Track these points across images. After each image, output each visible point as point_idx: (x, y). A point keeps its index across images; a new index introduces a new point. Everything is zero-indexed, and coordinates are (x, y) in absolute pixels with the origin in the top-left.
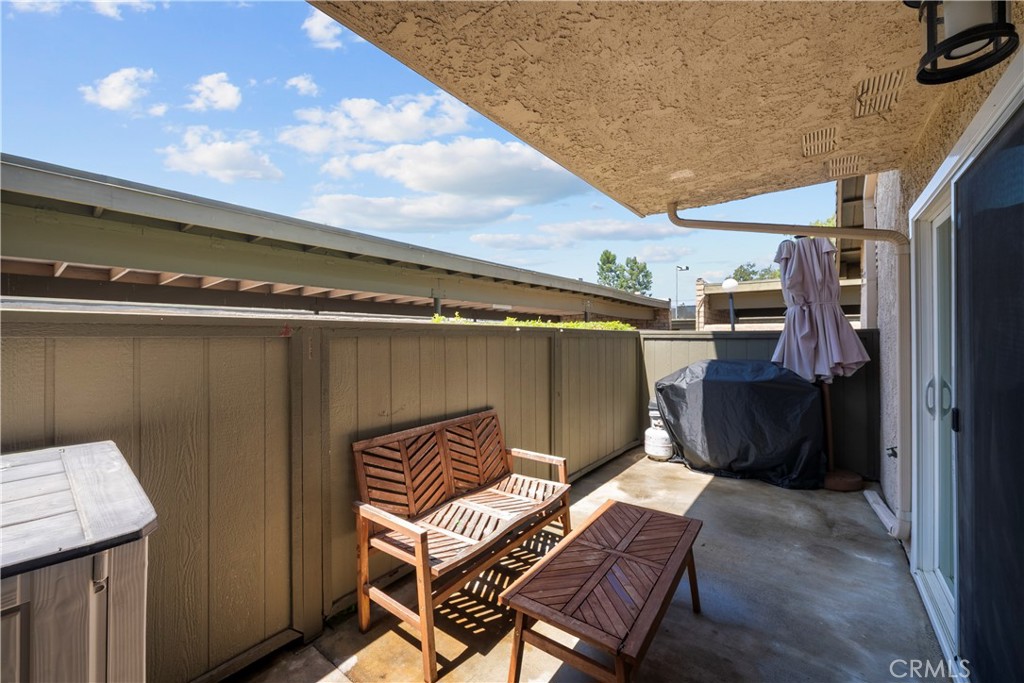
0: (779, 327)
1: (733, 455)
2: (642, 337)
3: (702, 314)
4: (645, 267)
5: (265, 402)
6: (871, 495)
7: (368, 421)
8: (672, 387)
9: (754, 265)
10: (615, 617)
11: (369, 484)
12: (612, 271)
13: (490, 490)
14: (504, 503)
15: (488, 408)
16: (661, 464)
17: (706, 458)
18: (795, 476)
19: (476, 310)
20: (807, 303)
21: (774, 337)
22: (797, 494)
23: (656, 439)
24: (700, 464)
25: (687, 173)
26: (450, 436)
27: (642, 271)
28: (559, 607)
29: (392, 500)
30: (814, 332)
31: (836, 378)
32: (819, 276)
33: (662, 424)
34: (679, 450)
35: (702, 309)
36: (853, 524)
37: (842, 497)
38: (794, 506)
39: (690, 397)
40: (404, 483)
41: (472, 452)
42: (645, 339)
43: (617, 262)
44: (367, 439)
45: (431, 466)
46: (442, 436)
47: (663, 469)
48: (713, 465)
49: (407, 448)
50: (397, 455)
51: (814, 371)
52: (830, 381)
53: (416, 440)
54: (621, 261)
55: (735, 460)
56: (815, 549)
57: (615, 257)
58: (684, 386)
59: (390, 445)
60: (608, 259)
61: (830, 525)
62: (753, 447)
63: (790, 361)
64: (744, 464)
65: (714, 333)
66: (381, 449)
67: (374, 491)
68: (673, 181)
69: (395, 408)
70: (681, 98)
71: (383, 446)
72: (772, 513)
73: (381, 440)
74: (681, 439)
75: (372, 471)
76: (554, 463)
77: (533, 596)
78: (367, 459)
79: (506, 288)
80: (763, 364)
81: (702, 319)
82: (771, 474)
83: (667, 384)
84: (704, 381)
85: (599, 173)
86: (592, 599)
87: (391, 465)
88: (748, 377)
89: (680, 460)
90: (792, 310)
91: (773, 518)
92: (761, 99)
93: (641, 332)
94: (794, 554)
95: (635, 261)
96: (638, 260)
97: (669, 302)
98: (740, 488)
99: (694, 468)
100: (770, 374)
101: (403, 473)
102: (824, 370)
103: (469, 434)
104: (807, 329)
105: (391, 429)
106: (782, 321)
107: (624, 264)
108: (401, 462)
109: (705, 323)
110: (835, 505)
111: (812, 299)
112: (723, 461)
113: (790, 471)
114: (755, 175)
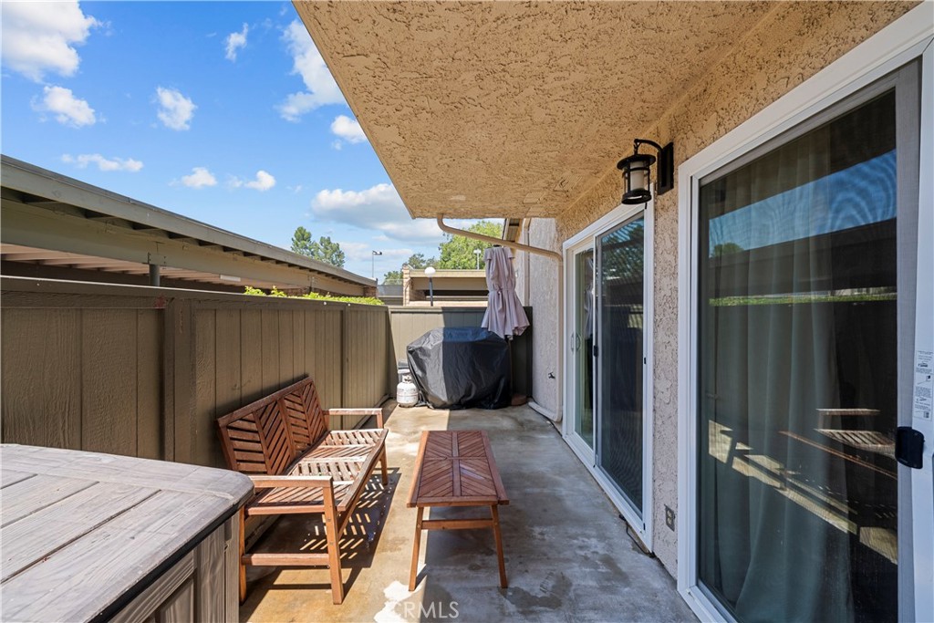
0: (484, 304)
1: (462, 393)
2: (390, 311)
3: (408, 293)
4: (338, 248)
5: (137, 384)
6: (531, 404)
7: (226, 395)
8: (421, 349)
9: (422, 256)
10: (484, 488)
11: (237, 458)
12: (306, 248)
13: (320, 447)
14: (345, 452)
15: (305, 376)
16: (411, 409)
17: (444, 398)
18: (496, 401)
19: (170, 279)
20: (501, 290)
21: (482, 310)
22: (499, 412)
23: (406, 390)
24: (440, 404)
25: (462, 198)
26: (287, 403)
27: (334, 251)
28: (451, 494)
29: (255, 470)
30: (504, 309)
31: (514, 336)
32: (507, 273)
33: (410, 378)
34: (424, 397)
35: (408, 289)
36: (530, 421)
37: (520, 408)
38: (500, 419)
39: (433, 355)
40: (261, 452)
41: (303, 416)
42: (392, 312)
43: (312, 239)
44: (227, 413)
45: (278, 433)
46: (283, 403)
47: (413, 412)
48: (449, 403)
49: (260, 418)
50: (254, 427)
51: (504, 332)
52: (512, 339)
53: (264, 411)
54: (315, 239)
55: (464, 396)
56: (520, 438)
57: (309, 234)
58: (430, 348)
59: (247, 417)
60: (302, 236)
61: (521, 424)
62: (473, 384)
63: (492, 327)
64: (469, 398)
65: (443, 308)
66: (241, 422)
67: (241, 464)
68: (450, 201)
69: (244, 381)
70: (490, 158)
71: (241, 419)
72: (493, 425)
73: (238, 413)
74: (427, 387)
75: (238, 444)
76: (373, 413)
77: (429, 495)
78: (232, 434)
79: (235, 259)
80: (478, 330)
81: (408, 297)
82: (483, 403)
83: (416, 346)
84: (443, 342)
85: (410, 185)
86: (464, 484)
87: (249, 436)
88: (471, 339)
89: (424, 403)
90: (492, 294)
91: (494, 427)
92: (524, 171)
93: (389, 306)
94: (513, 444)
95: (329, 241)
96: (332, 241)
97: (376, 282)
98: (468, 415)
99: (436, 407)
100: (483, 336)
101: (259, 442)
102: (509, 332)
103: (299, 400)
104: (501, 307)
105: (242, 403)
106: (486, 300)
107: (318, 242)
108: (257, 432)
109: (411, 300)
110: (519, 413)
111: (503, 287)
112: (456, 399)
113: (494, 398)
114: (495, 208)
